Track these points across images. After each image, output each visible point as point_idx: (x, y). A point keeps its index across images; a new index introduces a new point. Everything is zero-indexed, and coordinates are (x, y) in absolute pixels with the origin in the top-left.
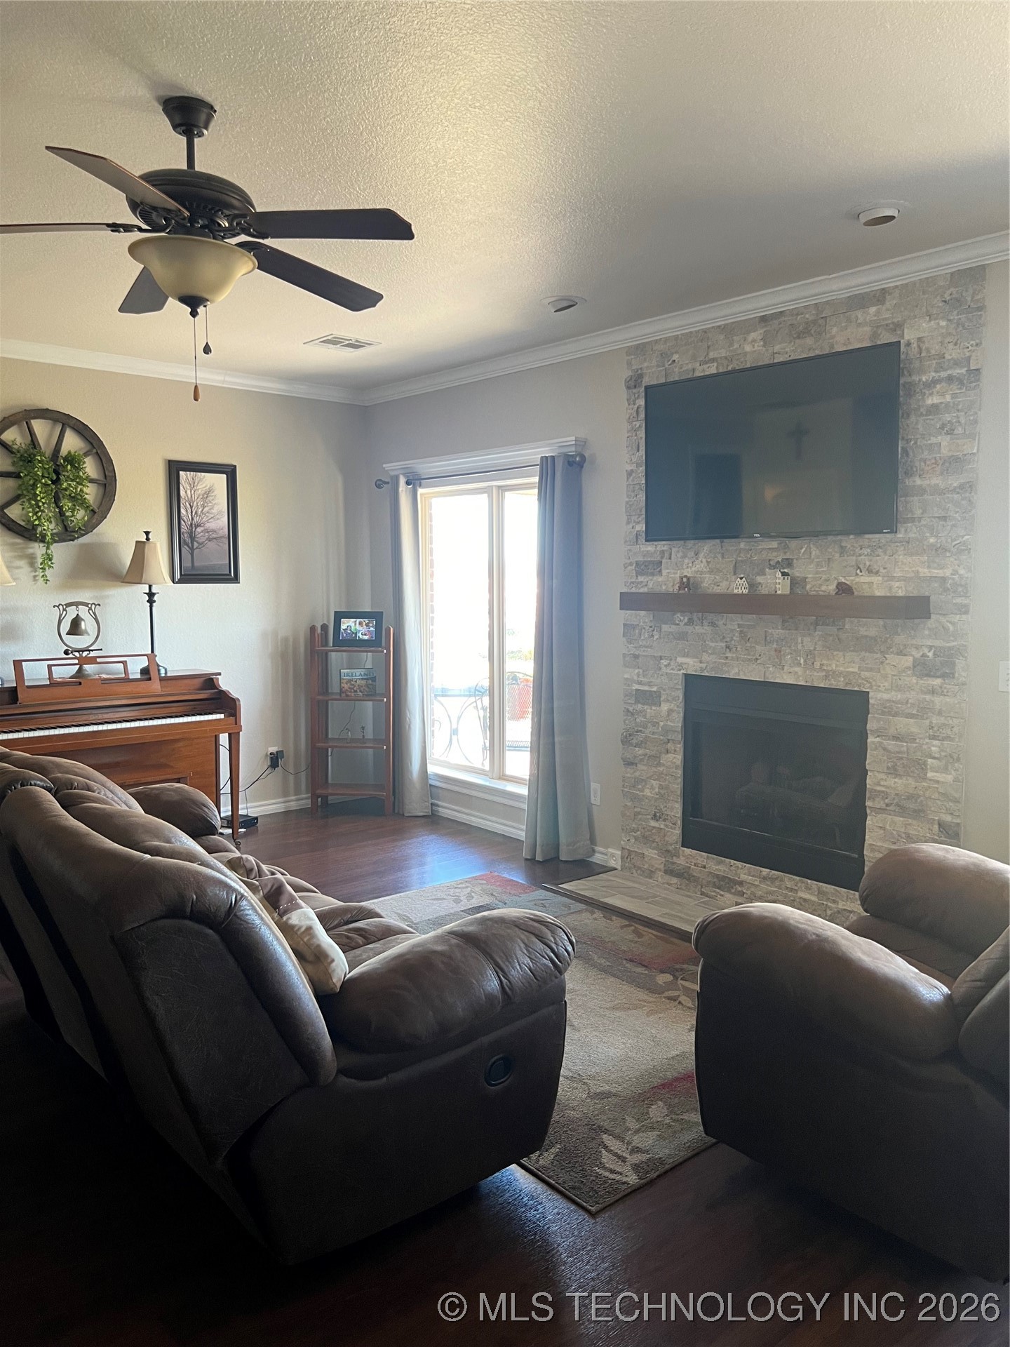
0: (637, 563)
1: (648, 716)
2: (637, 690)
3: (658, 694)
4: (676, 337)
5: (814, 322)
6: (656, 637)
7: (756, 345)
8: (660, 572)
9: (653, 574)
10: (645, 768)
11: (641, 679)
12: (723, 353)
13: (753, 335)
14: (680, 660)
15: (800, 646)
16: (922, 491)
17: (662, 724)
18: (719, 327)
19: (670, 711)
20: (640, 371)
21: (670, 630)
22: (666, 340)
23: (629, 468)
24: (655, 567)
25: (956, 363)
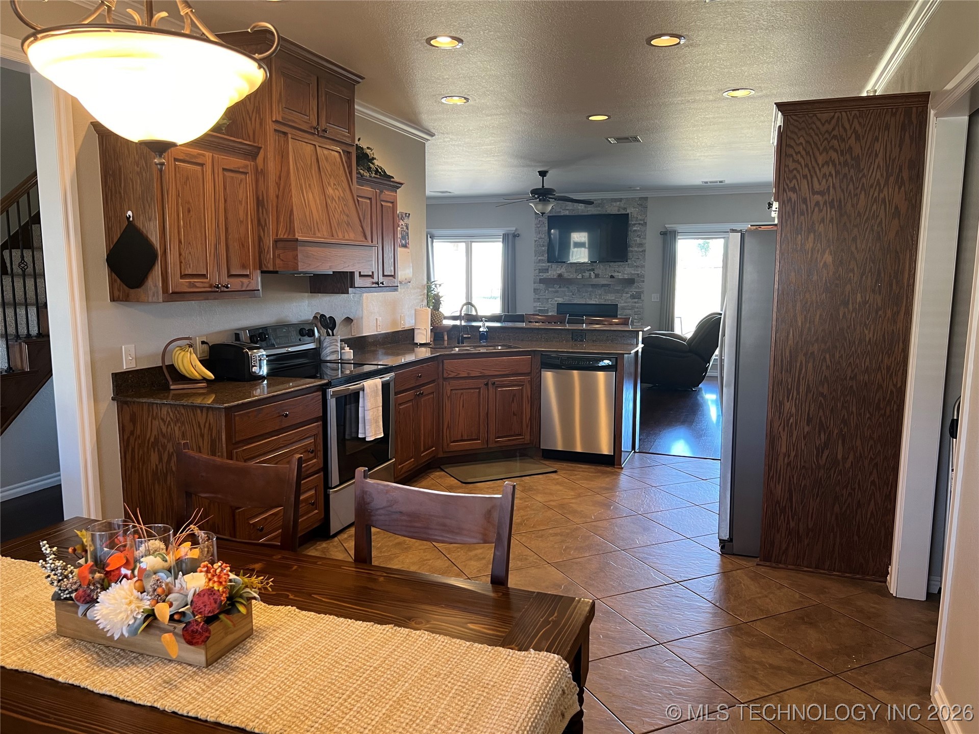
0: (539, 269)
2: (539, 310)
3: (547, 310)
5: (601, 204)
6: (546, 292)
8: (548, 272)
9: (545, 273)
11: (541, 305)
12: (571, 208)
14: (556, 299)
15: (597, 293)
16: (632, 251)
21: (552, 290)
24: (547, 270)
25: (641, 220)
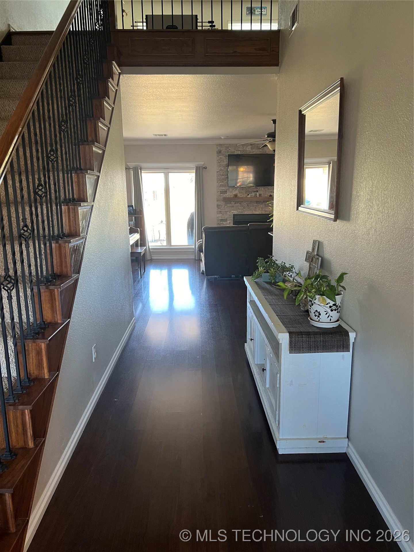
0: (220, 191)
1: (224, 224)
2: (221, 219)
3: (227, 219)
4: (230, 144)
6: (226, 207)
7: (249, 149)
8: (227, 193)
9: (225, 194)
11: (222, 216)
12: (242, 149)
13: (248, 147)
14: (232, 211)
15: (260, 207)
18: (241, 144)
19: (230, 222)
20: (220, 150)
21: (230, 205)
22: (227, 144)
23: (217, 171)
24: (225, 192)
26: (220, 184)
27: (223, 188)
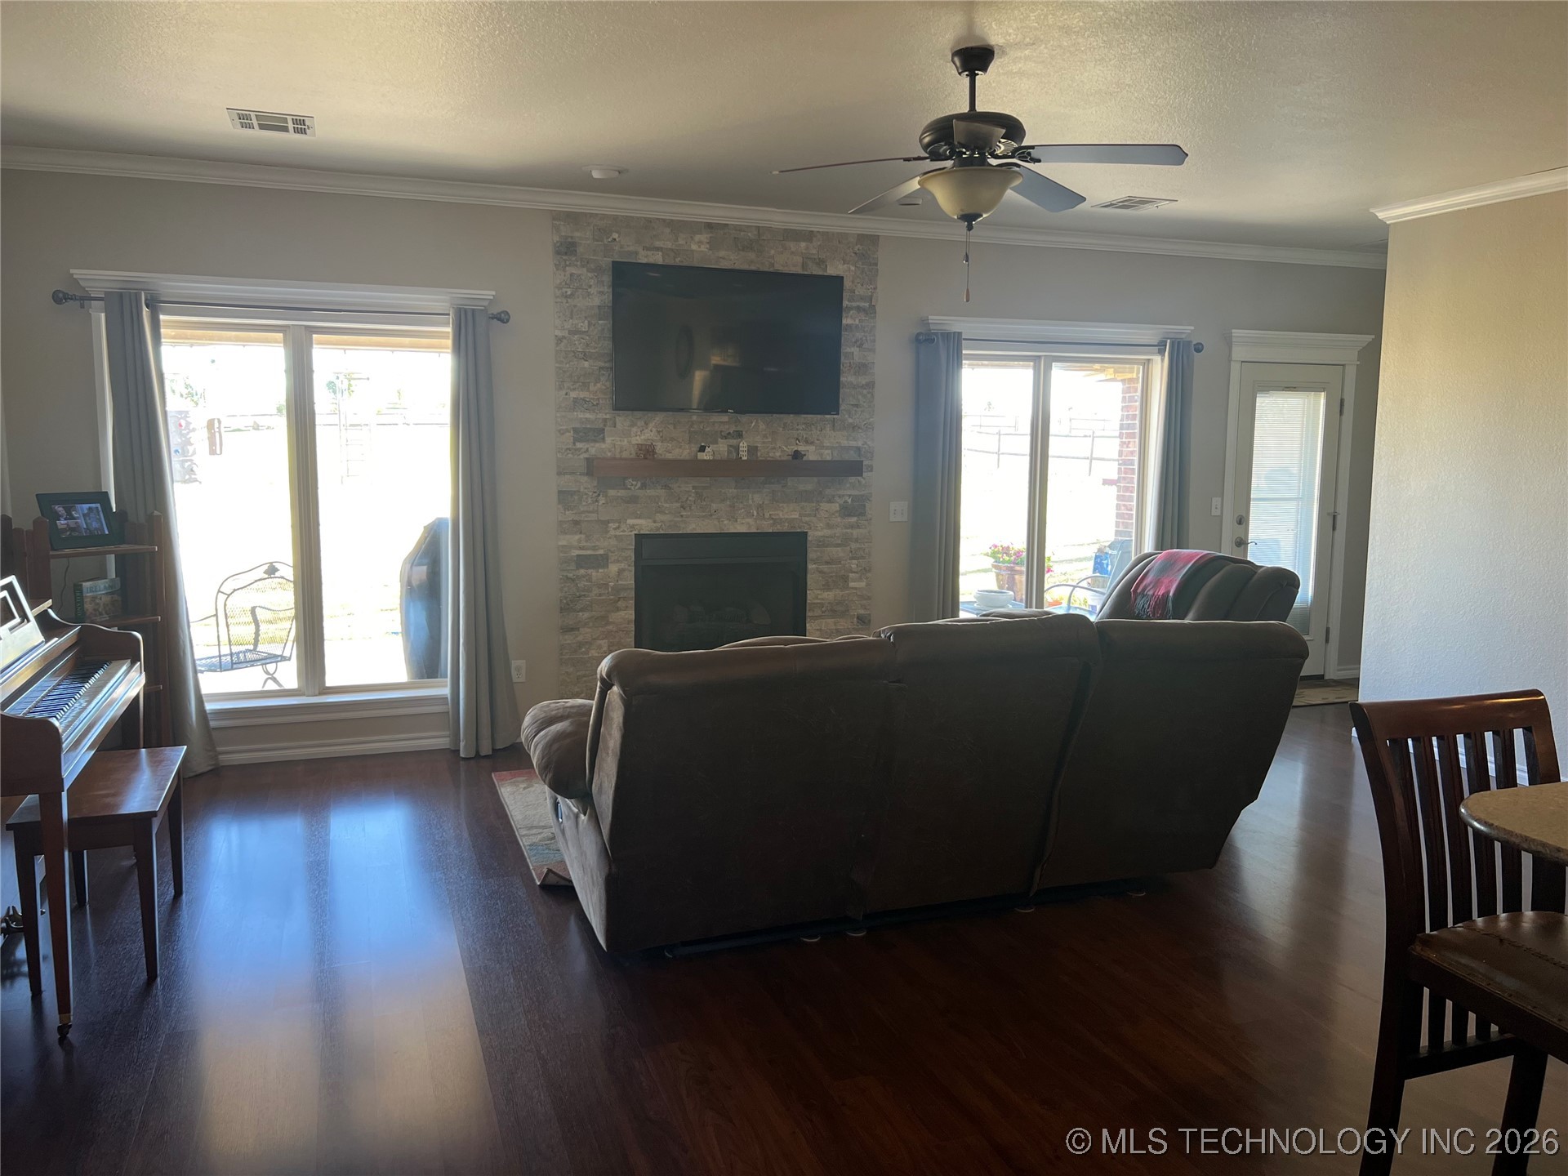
0: (575, 430)
1: (594, 579)
2: (578, 556)
3: (605, 557)
4: (615, 218)
5: (755, 241)
6: (601, 502)
7: (702, 246)
8: (603, 439)
9: (595, 441)
10: (589, 630)
11: (583, 544)
12: (669, 245)
13: (697, 237)
15: (750, 502)
17: (611, 584)
18: (664, 220)
19: (620, 572)
20: (570, 240)
21: (619, 494)
22: (604, 217)
23: (558, 333)
24: (598, 434)
25: (862, 298)
26: (573, 394)
27: (588, 415)
